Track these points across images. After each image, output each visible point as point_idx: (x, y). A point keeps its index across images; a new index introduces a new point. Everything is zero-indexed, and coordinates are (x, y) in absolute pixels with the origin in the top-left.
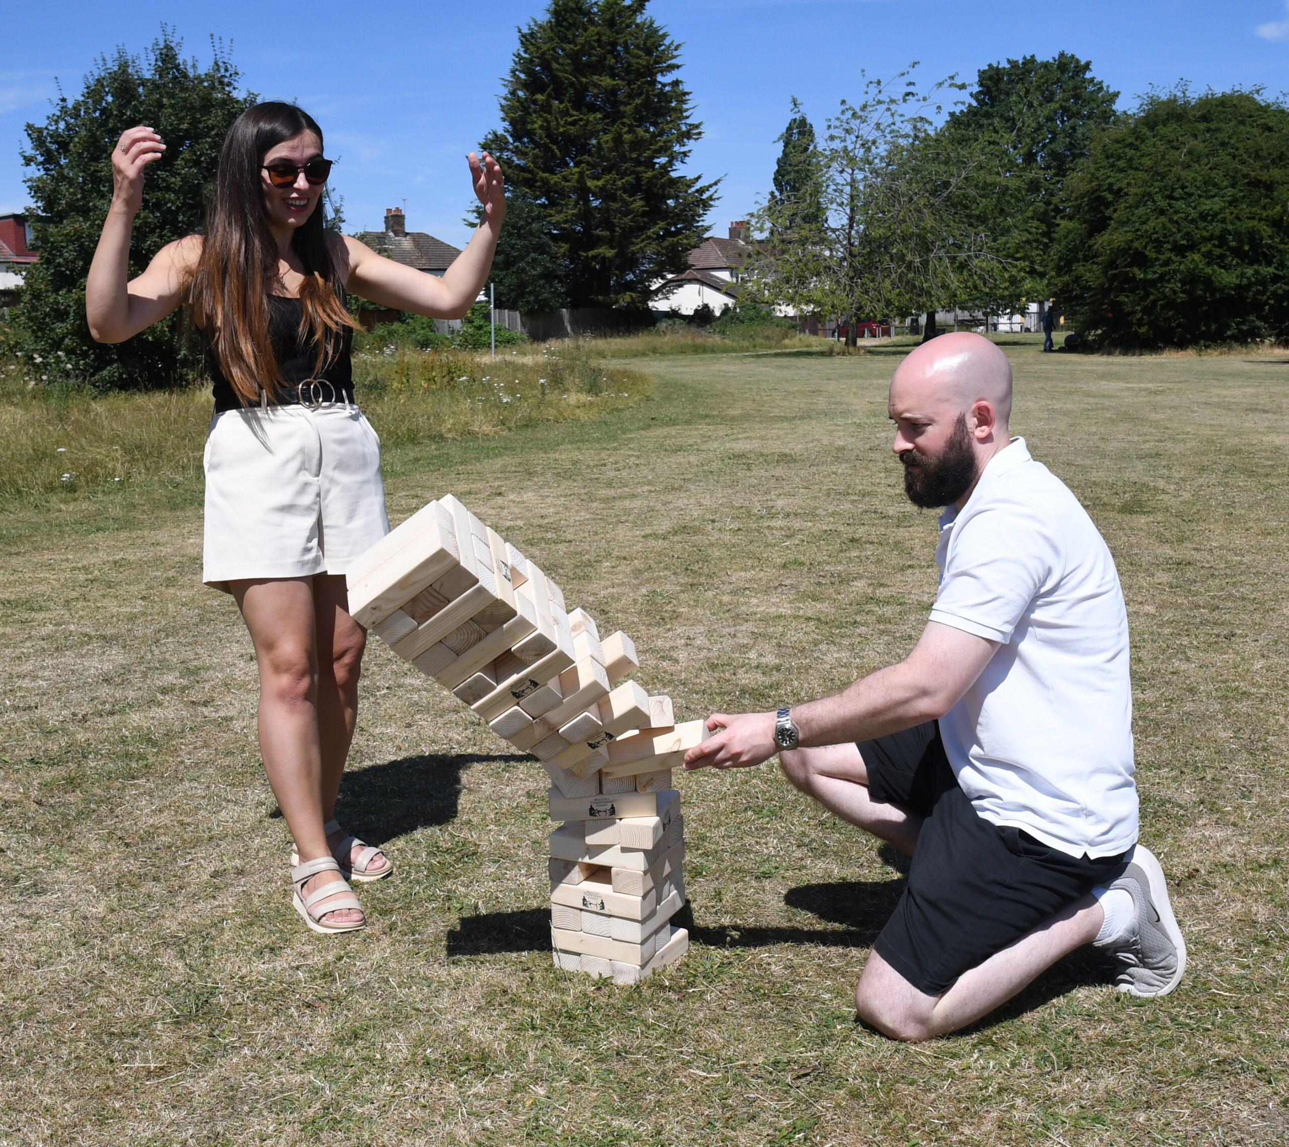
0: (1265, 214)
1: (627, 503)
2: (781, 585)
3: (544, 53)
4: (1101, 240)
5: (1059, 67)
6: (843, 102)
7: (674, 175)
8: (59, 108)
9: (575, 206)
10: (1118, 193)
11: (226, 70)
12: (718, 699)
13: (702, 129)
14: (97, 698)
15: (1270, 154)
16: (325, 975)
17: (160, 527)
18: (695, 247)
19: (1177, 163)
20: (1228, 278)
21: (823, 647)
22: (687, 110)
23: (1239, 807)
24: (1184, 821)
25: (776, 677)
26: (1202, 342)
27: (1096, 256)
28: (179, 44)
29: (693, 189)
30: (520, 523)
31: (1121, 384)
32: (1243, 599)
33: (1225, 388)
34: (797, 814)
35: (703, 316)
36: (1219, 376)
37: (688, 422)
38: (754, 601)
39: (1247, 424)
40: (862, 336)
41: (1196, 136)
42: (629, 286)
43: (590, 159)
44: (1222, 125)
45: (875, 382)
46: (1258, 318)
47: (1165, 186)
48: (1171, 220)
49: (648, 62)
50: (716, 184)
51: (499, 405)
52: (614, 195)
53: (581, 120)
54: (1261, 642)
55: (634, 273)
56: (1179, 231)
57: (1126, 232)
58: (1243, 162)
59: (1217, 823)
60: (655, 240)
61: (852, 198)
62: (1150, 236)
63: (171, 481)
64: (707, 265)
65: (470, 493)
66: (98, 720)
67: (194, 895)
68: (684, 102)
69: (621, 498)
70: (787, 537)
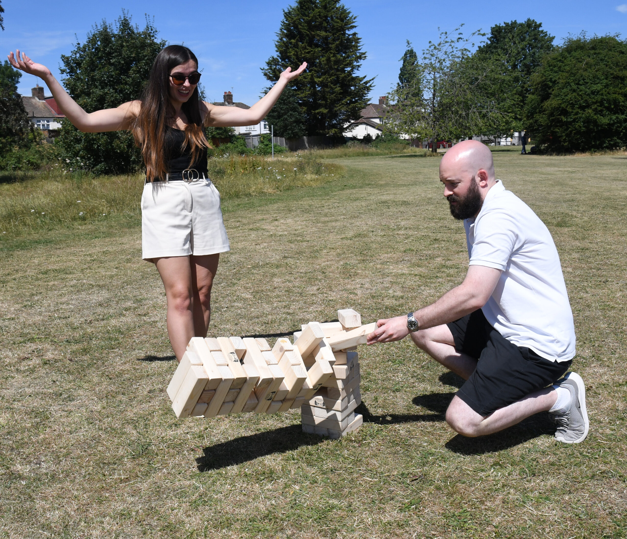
0: (621, 91)
1: (334, 224)
2: (403, 260)
3: (295, 21)
4: (547, 104)
5: (527, 26)
6: (430, 42)
7: (354, 75)
8: (76, 47)
9: (309, 90)
10: (554, 82)
11: (152, 30)
12: (375, 311)
13: (366, 55)
14: (96, 313)
15: (623, 64)
16: (200, 436)
17: (124, 236)
18: (363, 108)
19: (581, 68)
20: (604, 120)
21: (423, 288)
22: (359, 46)
23: (610, 358)
24: (585, 365)
25: (401, 301)
26: (593, 149)
27: (544, 111)
28: (130, 18)
29: (363, 82)
30: (286, 233)
31: (556, 169)
32: (612, 265)
33: (603, 170)
34: (411, 363)
35: (367, 139)
36: (601, 165)
37: (361, 187)
38: (391, 267)
39: (613, 186)
40: (439, 148)
41: (589, 56)
42: (334, 126)
43: (316, 69)
44: (601, 51)
46: (618, 138)
47: (575, 79)
48: (578, 94)
49: (342, 24)
50: (373, 79)
51: (275, 180)
52: (327, 85)
53: (312, 51)
54: (620, 284)
55: (336, 120)
56: (582, 99)
57: (558, 100)
58: (611, 68)
59: (600, 366)
60: (345, 105)
61: (434, 85)
62: (569, 102)
63: (128, 215)
64: (369, 116)
65: (263, 220)
66: (97, 323)
67: (141, 401)
68: (358, 43)
69: (331, 221)
70: (406, 238)
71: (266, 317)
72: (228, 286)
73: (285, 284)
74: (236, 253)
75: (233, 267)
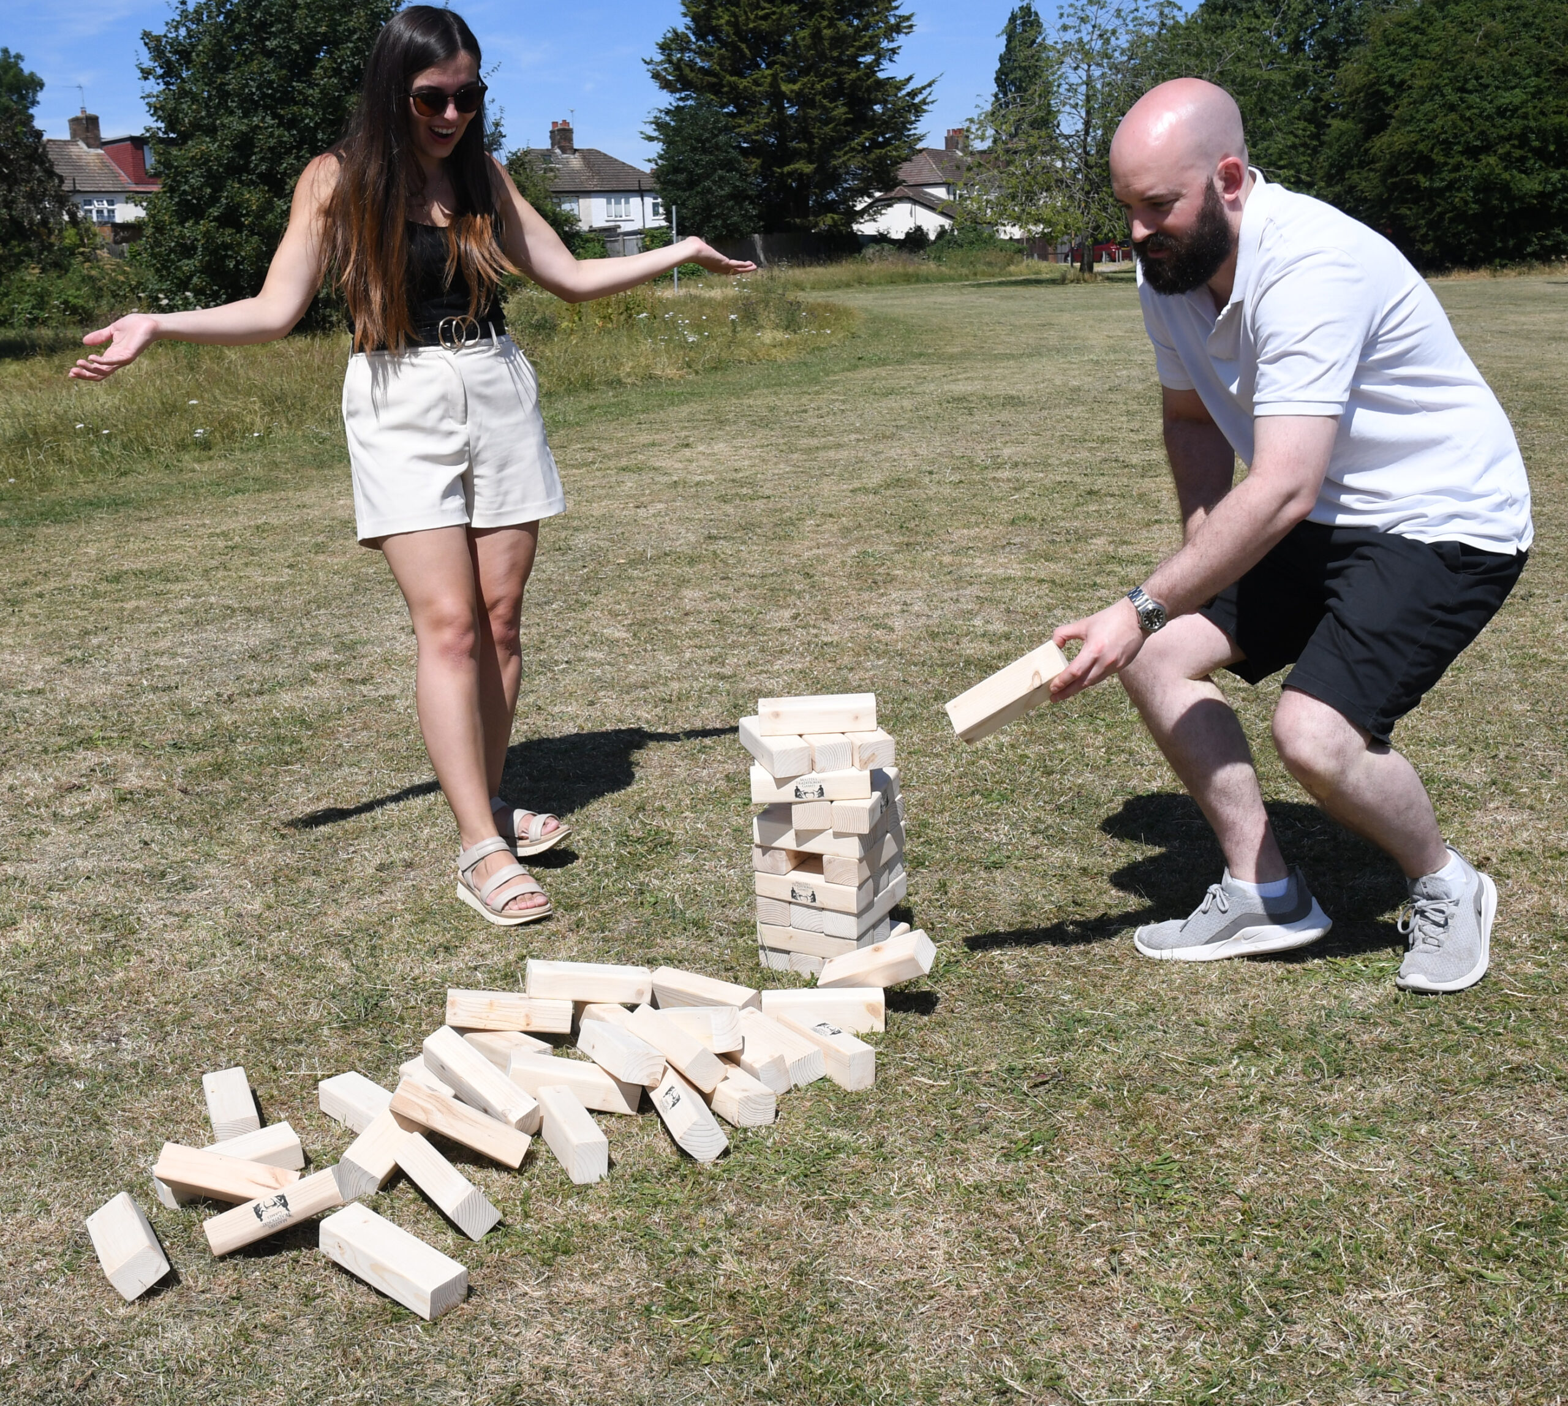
1: (832, 454)
2: (1009, 544)
4: (1380, 143)
7: (881, 75)
8: (178, 12)
9: (768, 114)
10: (1400, 87)
12: (940, 671)
13: (914, 21)
14: (243, 676)
16: (506, 975)
17: (306, 487)
18: (906, 160)
19: (1470, 48)
20: (1529, 185)
21: (1058, 612)
23: (1536, 788)
24: (1472, 804)
25: (1005, 646)
26: (1497, 261)
27: (1373, 162)
29: (904, 92)
30: (711, 477)
32: (1544, 554)
33: (1523, 313)
34: (1031, 797)
35: (916, 240)
36: (1516, 300)
37: (900, 362)
38: (979, 561)
39: (1549, 355)
40: (1100, 260)
41: (1494, 16)
42: (831, 207)
43: (784, 59)
45: (1114, 313)
46: (1565, 231)
47: (1456, 77)
48: (1462, 117)
50: (930, 85)
51: (684, 345)
52: (813, 101)
53: (774, 13)
54: (1564, 603)
55: (836, 191)
56: (1472, 130)
57: (1409, 132)
58: (1550, 46)
59: (1511, 806)
60: (859, 152)
61: (1088, 99)
62: (1437, 137)
63: (317, 436)
64: (920, 181)
65: (653, 445)
66: (245, 700)
67: (359, 890)
69: (825, 448)
70: (1016, 489)
71: (665, 685)
72: (569, 608)
73: (712, 603)
74: (587, 527)
75: (581, 563)
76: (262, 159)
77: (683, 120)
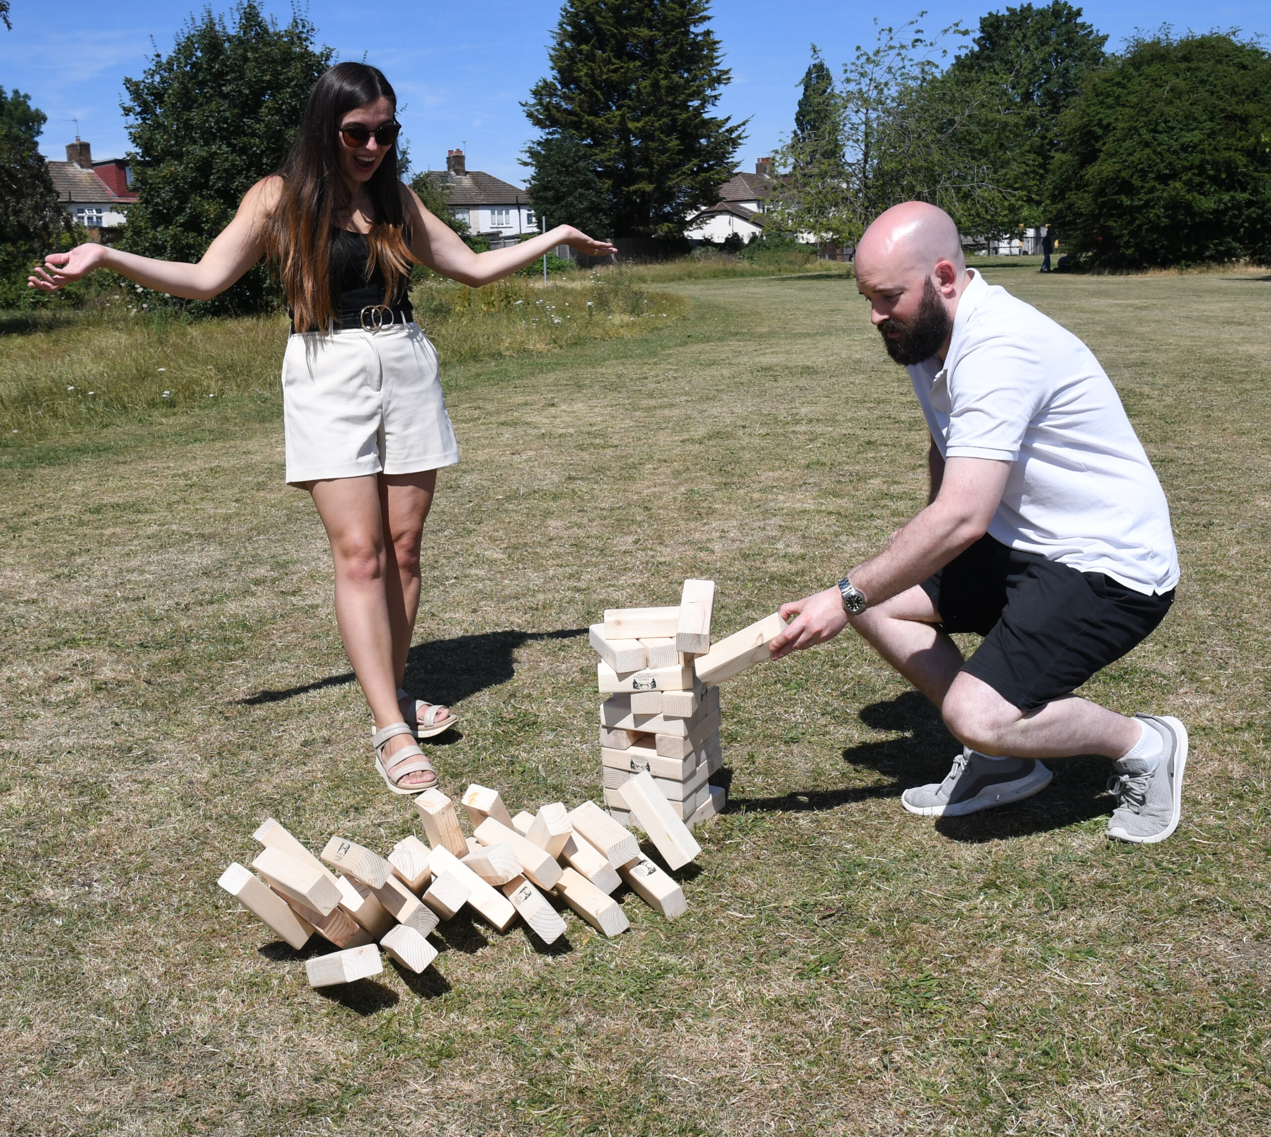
0: (1240, 145)
1: (666, 412)
2: (805, 483)
3: (588, 8)
4: (1092, 171)
5: (1053, 14)
6: (858, 48)
7: (706, 116)
8: (154, 62)
9: (618, 146)
10: (1107, 128)
11: (304, 27)
12: (750, 585)
13: (731, 74)
14: (197, 589)
15: (1245, 90)
16: (403, 831)
17: (250, 438)
18: (725, 181)
19: (1160, 99)
20: (1207, 204)
21: (844, 538)
22: (717, 57)
23: (1216, 677)
24: (1167, 690)
25: (801, 564)
26: (1183, 262)
27: (1087, 185)
29: (723, 129)
30: (571, 430)
31: (1111, 301)
32: (1220, 492)
33: (1204, 303)
34: (821, 686)
35: (733, 244)
36: (1198, 293)
37: (720, 339)
38: (781, 498)
39: (1223, 336)
41: (1177, 75)
42: (667, 218)
43: (630, 103)
44: (1201, 64)
46: (1234, 240)
47: (1149, 121)
48: (1155, 152)
49: (682, 14)
50: (744, 124)
51: (551, 326)
52: (653, 135)
53: (622, 67)
54: (1236, 530)
55: (671, 206)
56: (1162, 161)
57: (1114, 163)
58: (1221, 98)
59: (1196, 691)
60: (689, 175)
61: (867, 135)
62: (1136, 167)
63: (260, 396)
64: (736, 197)
65: (526, 404)
66: (199, 608)
67: (287, 762)
68: (714, 50)
69: (661, 407)
70: (810, 440)
71: (533, 596)
72: (458, 535)
73: (571, 531)
74: (473, 470)
75: (467, 499)
76: (219, 178)
77: (551, 150)
